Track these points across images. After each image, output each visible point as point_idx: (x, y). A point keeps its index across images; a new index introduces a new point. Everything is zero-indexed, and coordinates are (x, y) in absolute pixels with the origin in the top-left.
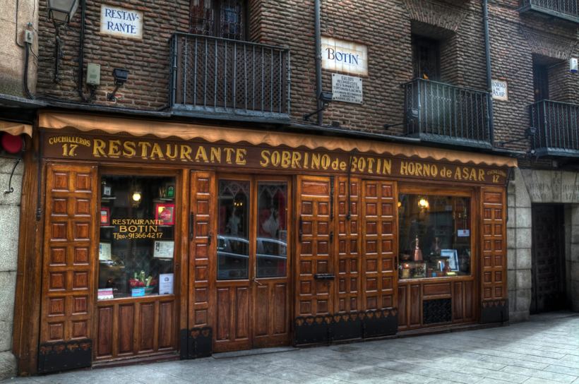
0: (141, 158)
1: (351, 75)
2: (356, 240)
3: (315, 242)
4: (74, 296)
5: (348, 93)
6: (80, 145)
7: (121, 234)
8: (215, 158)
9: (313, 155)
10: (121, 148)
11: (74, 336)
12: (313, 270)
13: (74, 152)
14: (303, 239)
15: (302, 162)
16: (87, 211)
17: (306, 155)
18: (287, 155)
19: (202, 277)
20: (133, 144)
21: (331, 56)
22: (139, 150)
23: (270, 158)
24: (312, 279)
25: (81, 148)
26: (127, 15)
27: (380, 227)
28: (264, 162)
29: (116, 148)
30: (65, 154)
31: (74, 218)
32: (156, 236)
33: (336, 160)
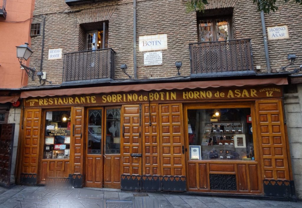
0: (55, 104)
1: (156, 51)
2: (156, 136)
3: (131, 137)
4: (32, 157)
5: (153, 61)
6: (35, 102)
7: (52, 134)
8: (83, 101)
9: (128, 95)
10: (48, 101)
11: (32, 172)
12: (130, 151)
13: (34, 104)
14: (125, 136)
15: (122, 99)
16: (37, 126)
17: (124, 95)
18: (114, 97)
19: (78, 152)
20: (52, 99)
21: (145, 44)
22: (54, 101)
23: (106, 98)
24: (130, 156)
25: (36, 103)
26: (57, 51)
27: (171, 129)
28: (104, 100)
29: (46, 101)
30: (31, 105)
31: (33, 128)
32: (64, 134)
33: (141, 96)
